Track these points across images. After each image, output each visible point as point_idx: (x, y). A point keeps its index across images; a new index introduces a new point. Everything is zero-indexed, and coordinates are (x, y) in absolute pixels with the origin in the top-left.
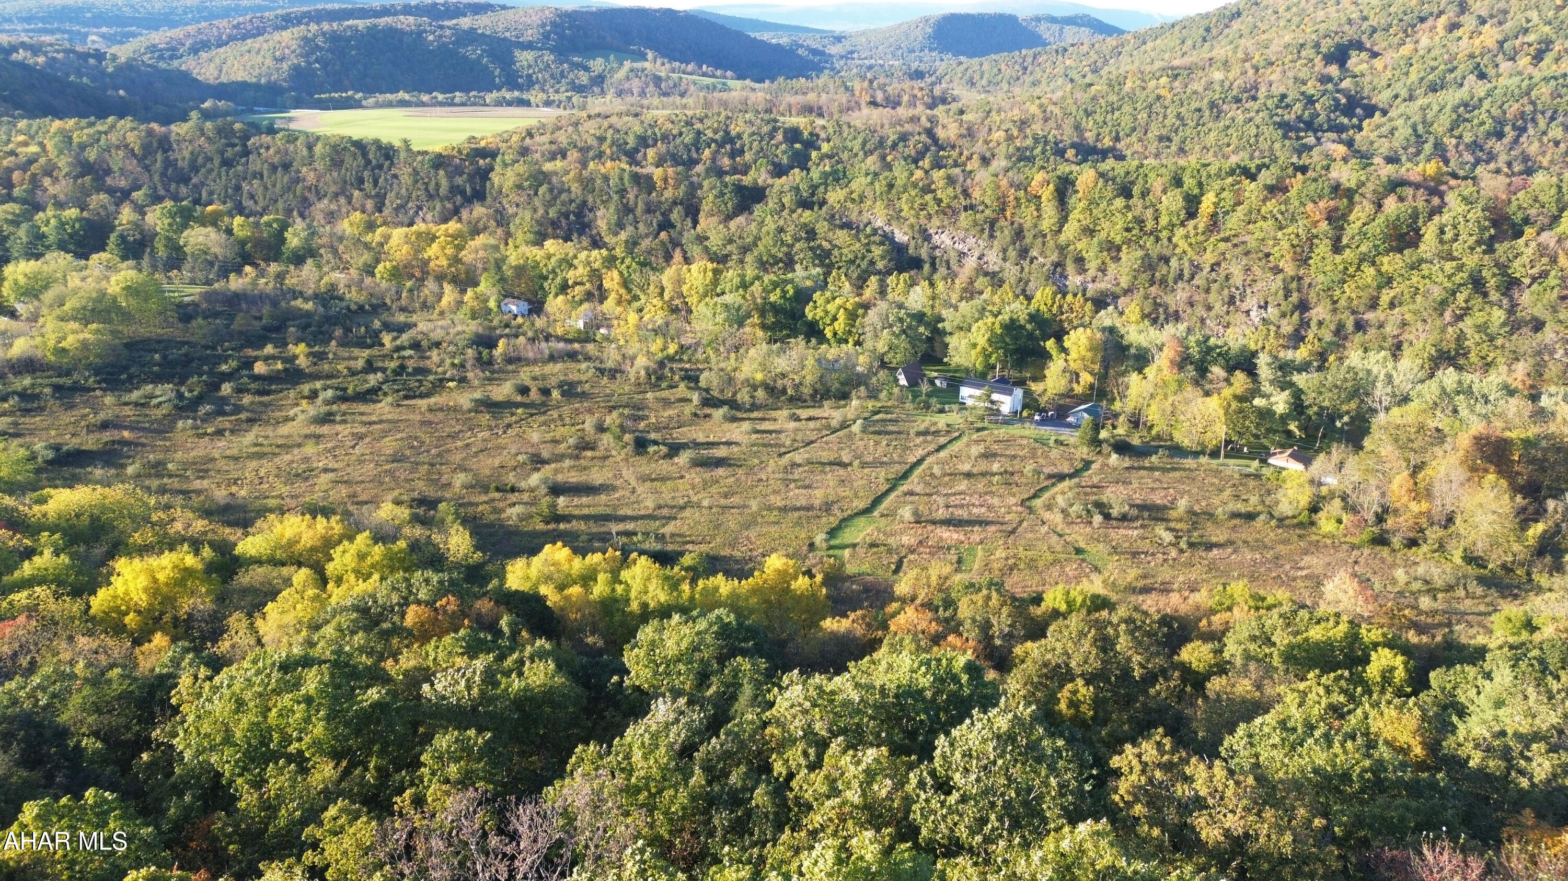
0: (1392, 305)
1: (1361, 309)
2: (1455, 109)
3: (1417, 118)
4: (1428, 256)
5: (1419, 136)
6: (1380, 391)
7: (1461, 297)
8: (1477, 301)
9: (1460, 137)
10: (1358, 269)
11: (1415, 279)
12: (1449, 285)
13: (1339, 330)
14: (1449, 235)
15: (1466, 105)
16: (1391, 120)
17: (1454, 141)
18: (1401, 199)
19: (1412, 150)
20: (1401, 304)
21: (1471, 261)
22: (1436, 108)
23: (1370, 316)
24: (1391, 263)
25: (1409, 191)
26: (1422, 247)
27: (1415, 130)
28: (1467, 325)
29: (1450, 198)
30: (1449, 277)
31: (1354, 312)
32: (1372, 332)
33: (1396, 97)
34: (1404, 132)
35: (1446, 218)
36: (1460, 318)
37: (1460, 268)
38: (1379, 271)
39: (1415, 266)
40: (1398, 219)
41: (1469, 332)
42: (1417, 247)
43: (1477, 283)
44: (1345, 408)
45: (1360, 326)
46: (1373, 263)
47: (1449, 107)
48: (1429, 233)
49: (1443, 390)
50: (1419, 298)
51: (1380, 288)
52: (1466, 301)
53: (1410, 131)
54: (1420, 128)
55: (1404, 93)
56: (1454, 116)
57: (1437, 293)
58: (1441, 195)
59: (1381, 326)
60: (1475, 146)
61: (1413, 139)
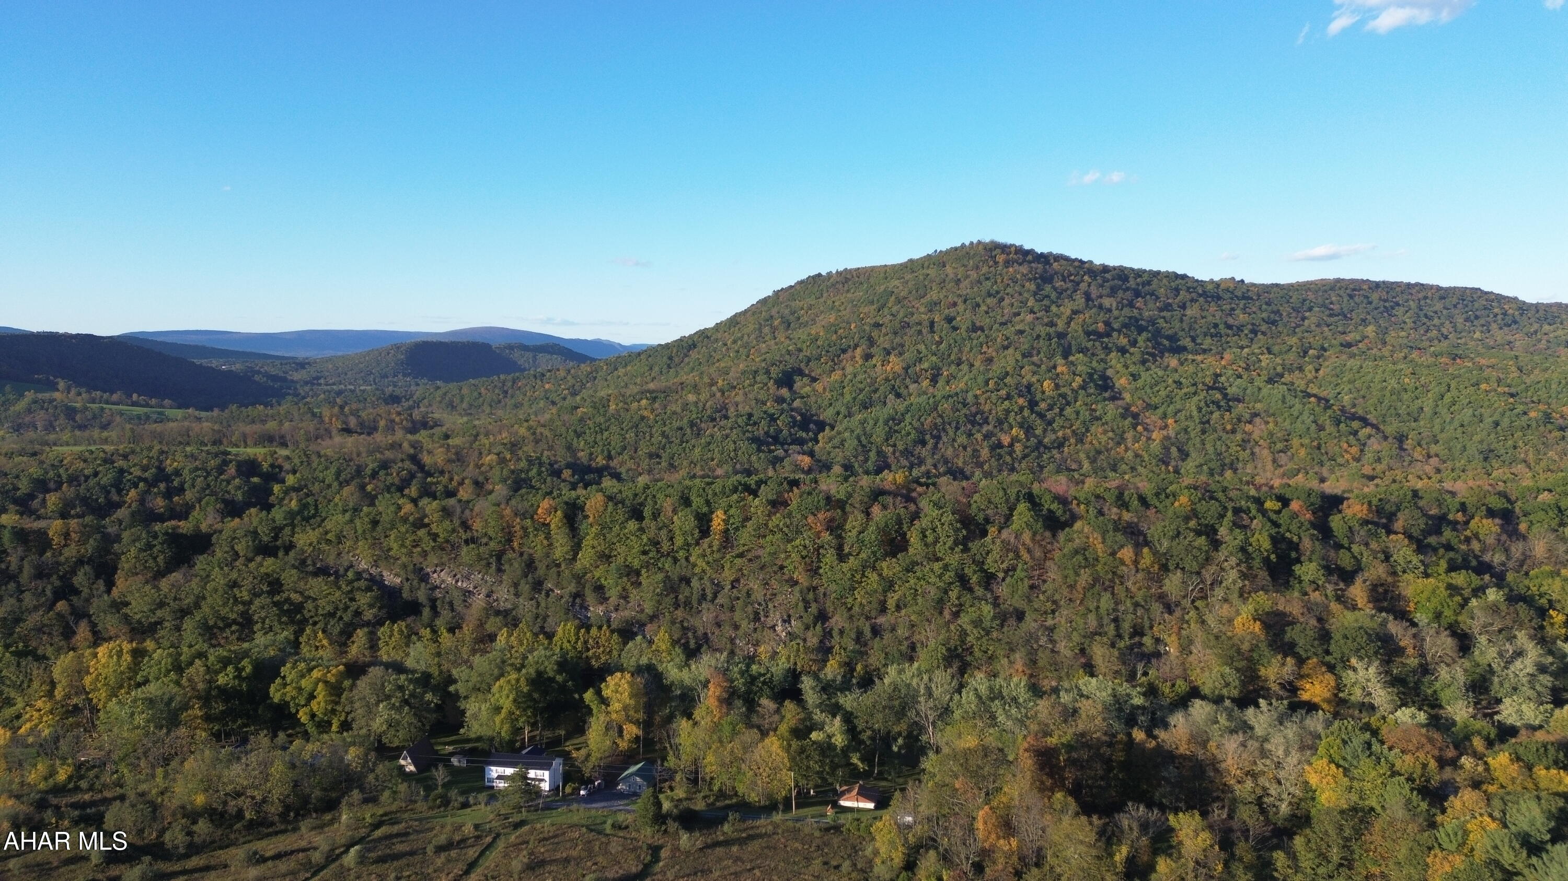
0: (898, 608)
1: (873, 614)
2: (886, 423)
3: (858, 431)
4: (918, 558)
5: (864, 446)
6: (924, 705)
7: (953, 594)
8: (967, 598)
9: (894, 446)
10: (863, 575)
11: (912, 582)
12: (941, 584)
13: (859, 636)
14: (930, 539)
15: (893, 419)
16: (839, 433)
17: (891, 449)
18: (885, 507)
19: (861, 458)
20: (905, 606)
21: (954, 559)
22: (871, 422)
23: (881, 620)
24: (890, 567)
25: (889, 500)
26: (911, 550)
27: (860, 441)
28: (964, 620)
29: (924, 503)
30: (940, 577)
31: (868, 618)
32: (887, 636)
33: (838, 413)
34: (851, 443)
35: (924, 522)
36: (956, 615)
37: (946, 567)
38: (880, 575)
39: (909, 569)
40: (887, 526)
41: (968, 628)
42: (906, 550)
43: (963, 580)
44: (896, 729)
45: (876, 631)
46: (874, 568)
47: (881, 421)
48: (914, 538)
49: (979, 697)
50: (920, 600)
51: (885, 592)
52: (958, 598)
53: (856, 442)
54: (863, 438)
55: (843, 410)
56: (887, 429)
57: (933, 592)
58: (914, 501)
59: (893, 629)
60: (907, 453)
61: (860, 449)
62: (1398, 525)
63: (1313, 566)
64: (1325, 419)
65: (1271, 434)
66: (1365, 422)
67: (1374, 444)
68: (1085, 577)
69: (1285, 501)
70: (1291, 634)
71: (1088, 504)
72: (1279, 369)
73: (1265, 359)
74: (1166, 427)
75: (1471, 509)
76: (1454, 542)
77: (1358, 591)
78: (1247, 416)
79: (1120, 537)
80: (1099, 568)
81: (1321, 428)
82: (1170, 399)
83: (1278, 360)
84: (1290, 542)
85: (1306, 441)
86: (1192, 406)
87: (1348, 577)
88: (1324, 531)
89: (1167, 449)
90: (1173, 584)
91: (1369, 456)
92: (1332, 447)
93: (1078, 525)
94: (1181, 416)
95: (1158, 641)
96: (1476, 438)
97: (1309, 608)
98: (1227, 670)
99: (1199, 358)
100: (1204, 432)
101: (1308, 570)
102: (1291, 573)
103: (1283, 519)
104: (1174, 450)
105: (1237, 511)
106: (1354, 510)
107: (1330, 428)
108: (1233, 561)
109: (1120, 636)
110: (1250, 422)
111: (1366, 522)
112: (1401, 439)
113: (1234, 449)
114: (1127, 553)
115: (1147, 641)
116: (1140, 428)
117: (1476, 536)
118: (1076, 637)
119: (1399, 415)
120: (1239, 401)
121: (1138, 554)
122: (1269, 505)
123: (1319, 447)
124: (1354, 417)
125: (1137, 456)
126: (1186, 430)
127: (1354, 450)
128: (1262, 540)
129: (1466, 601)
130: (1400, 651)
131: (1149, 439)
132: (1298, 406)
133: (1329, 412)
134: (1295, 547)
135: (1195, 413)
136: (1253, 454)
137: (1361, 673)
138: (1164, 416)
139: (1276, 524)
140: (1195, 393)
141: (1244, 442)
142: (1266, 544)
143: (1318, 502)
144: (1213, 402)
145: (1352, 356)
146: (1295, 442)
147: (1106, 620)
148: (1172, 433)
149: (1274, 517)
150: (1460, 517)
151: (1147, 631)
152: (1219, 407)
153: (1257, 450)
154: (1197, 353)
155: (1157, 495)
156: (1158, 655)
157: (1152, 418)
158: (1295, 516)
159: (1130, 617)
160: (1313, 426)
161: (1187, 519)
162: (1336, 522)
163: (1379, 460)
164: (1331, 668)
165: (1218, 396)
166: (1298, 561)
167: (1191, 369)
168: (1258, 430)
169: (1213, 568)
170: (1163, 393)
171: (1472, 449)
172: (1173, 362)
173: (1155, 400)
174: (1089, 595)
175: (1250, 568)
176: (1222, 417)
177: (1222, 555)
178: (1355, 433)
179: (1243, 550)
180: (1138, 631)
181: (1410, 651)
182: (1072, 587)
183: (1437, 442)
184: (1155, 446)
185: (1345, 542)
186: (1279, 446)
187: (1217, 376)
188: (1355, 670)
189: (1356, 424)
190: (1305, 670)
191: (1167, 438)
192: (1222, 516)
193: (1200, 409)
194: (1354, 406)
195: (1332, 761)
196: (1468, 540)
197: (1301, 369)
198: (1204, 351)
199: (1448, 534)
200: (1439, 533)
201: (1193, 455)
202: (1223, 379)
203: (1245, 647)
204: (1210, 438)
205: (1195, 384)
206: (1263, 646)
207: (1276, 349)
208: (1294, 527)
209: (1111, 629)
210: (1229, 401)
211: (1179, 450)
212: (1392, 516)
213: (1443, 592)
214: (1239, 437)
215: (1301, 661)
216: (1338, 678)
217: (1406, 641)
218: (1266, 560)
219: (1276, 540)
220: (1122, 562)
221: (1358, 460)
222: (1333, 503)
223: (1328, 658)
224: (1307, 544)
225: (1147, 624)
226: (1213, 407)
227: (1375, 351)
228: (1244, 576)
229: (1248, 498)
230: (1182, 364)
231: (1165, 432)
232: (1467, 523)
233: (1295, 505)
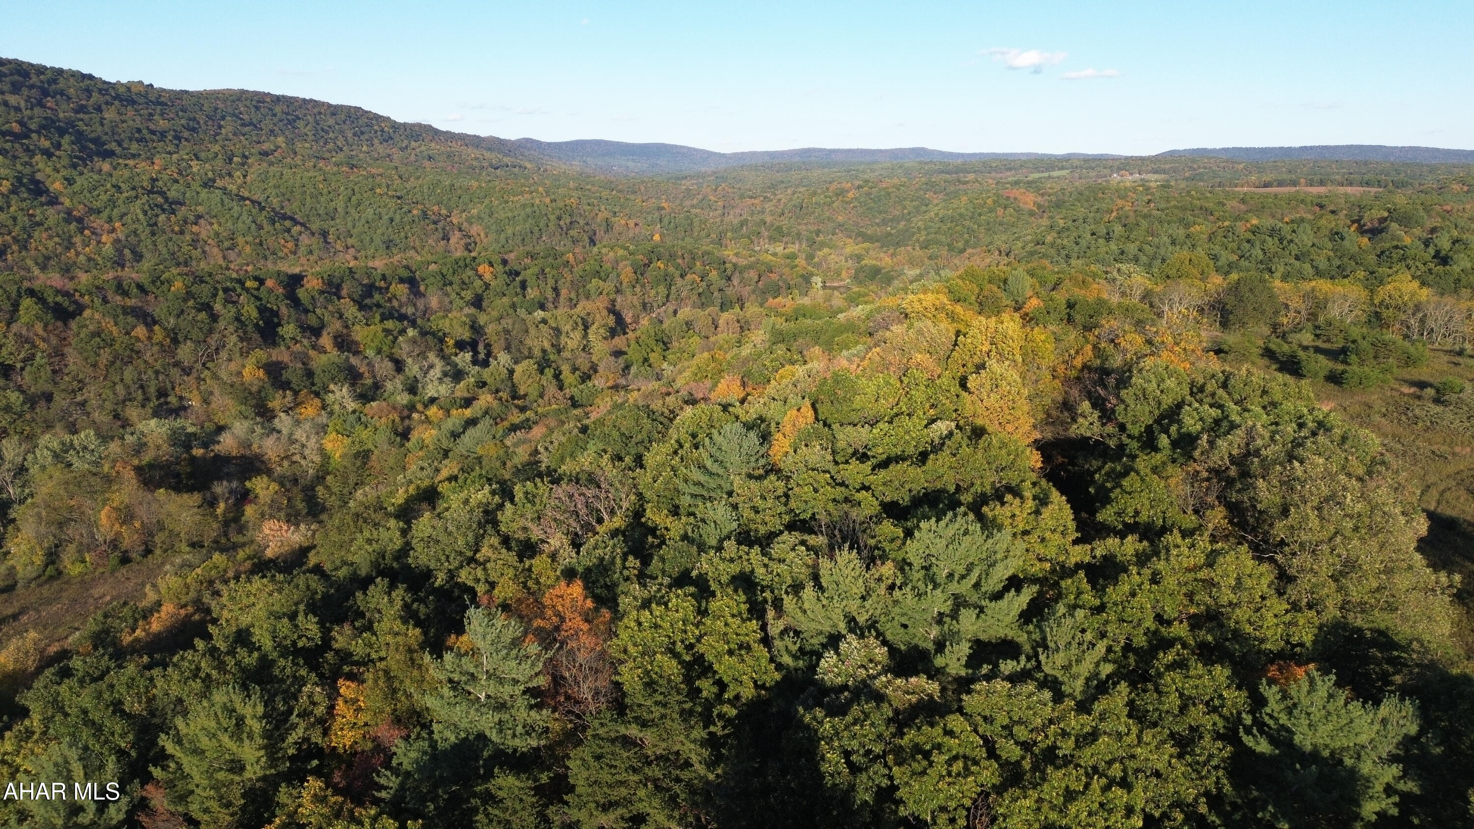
49: (52, 452)
62: (344, 293)
63: (291, 327)
64: (262, 219)
65: (217, 234)
66: (296, 222)
67: (305, 239)
68: (105, 356)
69: (262, 282)
70: (286, 375)
71: (90, 294)
72: (210, 175)
73: (195, 166)
74: (113, 230)
75: (389, 279)
76: (382, 302)
77: (326, 341)
78: (192, 218)
79: (130, 319)
80: (117, 346)
81: (260, 227)
82: (112, 203)
83: (208, 166)
84: (271, 310)
85: (250, 239)
86: (136, 208)
87: (316, 332)
88: (295, 302)
89: (120, 252)
90: (185, 352)
91: (303, 250)
92: (271, 242)
93: (87, 313)
94: (128, 219)
95: (181, 398)
96: (379, 231)
97: (295, 356)
98: (243, 407)
99: (131, 162)
100: (153, 234)
101: (288, 330)
102: (276, 334)
103: (263, 293)
104: (127, 252)
105: (226, 290)
106: (312, 284)
107: (267, 227)
108: (231, 328)
109: (147, 399)
110: (196, 224)
111: (322, 292)
112: (324, 234)
113: (186, 248)
114: (140, 331)
115: (172, 399)
116: (87, 232)
117: (395, 296)
118: (109, 405)
119: (319, 215)
120: (182, 204)
121: (151, 331)
122: (248, 284)
123: (261, 244)
124: (284, 217)
125: (90, 259)
126: (135, 232)
127: (290, 245)
128: (250, 311)
129: (396, 338)
130: (360, 376)
131: (99, 242)
132: (236, 209)
133: (264, 213)
134: (276, 314)
135: (141, 216)
136: (204, 252)
137: (338, 394)
138: (110, 220)
139: (258, 298)
140: (137, 197)
141: (194, 243)
142: (255, 314)
143: (286, 279)
144: (156, 205)
145: (271, 164)
146: (240, 240)
147: (133, 388)
148: (122, 237)
149: (256, 293)
150: (382, 284)
151: (170, 392)
152: (164, 210)
153: (207, 248)
154: (126, 157)
155: (153, 282)
156: (185, 408)
157: (97, 222)
158: (271, 291)
159: (153, 383)
160: (253, 226)
161: (185, 300)
162: (301, 293)
163: (311, 252)
164: (317, 394)
165: (160, 200)
166: (279, 324)
167: (127, 173)
168: (204, 230)
169: (216, 336)
170: (104, 197)
171: (378, 241)
172: (106, 167)
173: (97, 204)
174: (111, 370)
175: (245, 333)
176: (169, 219)
177: (222, 324)
178: (289, 231)
179: (237, 319)
180: (162, 393)
181: (366, 375)
182: (94, 365)
183: (351, 236)
184: (108, 249)
185: (311, 308)
186: (227, 244)
187: (154, 180)
188: (333, 392)
189: (288, 223)
190: (299, 400)
191: (117, 241)
192: (215, 295)
193: (145, 213)
194: (282, 208)
195: (338, 432)
196: (390, 300)
197: (230, 175)
198: (134, 156)
199: (377, 296)
200: (371, 296)
201: (147, 255)
202: (160, 183)
203: (254, 389)
204: (161, 240)
205: (134, 188)
206: (267, 386)
207: (202, 155)
208: (272, 299)
209: (139, 395)
210: (171, 206)
211: (133, 252)
212: (339, 287)
213: (381, 335)
214: (188, 237)
215: (296, 393)
216: (323, 400)
217: (363, 369)
218: (257, 325)
219: (262, 310)
220: (138, 339)
221: (295, 253)
222: (296, 280)
223: (314, 388)
224: (284, 310)
225: (169, 386)
226: (157, 211)
227: (289, 160)
228: (241, 339)
229: (232, 280)
230: (115, 169)
231: (114, 235)
232: (387, 288)
233: (269, 283)
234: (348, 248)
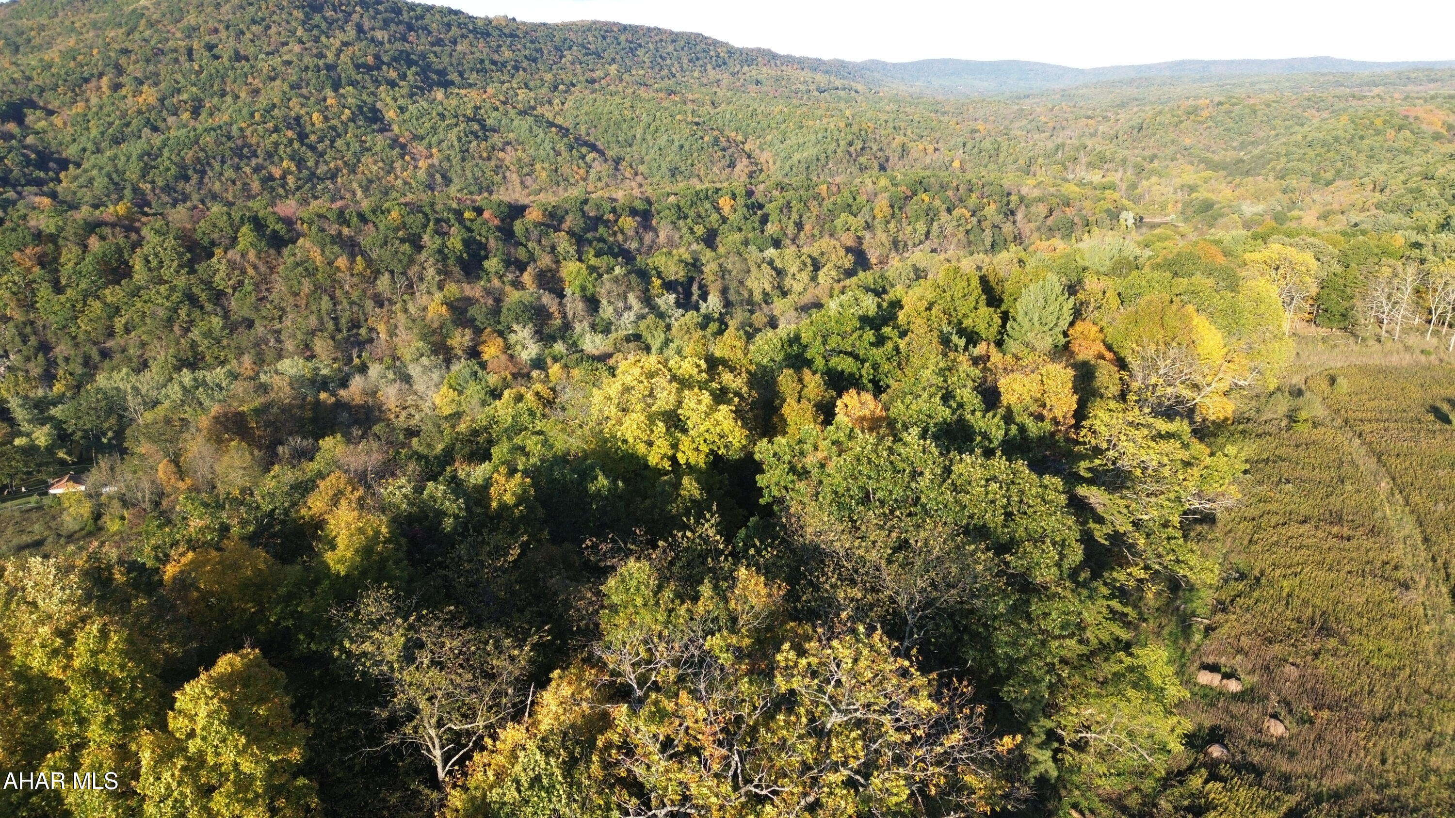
0: (127, 331)
1: (101, 339)
2: (140, 158)
3: (109, 168)
4: (142, 283)
5: (116, 184)
6: (132, 402)
7: (183, 313)
8: (196, 314)
9: (153, 182)
10: (85, 304)
11: (139, 305)
12: (168, 304)
13: (87, 361)
14: (154, 264)
15: (149, 155)
16: (86, 171)
17: (149, 186)
18: (103, 238)
19: (114, 197)
20: (134, 328)
21: (181, 281)
22: (123, 159)
23: (110, 344)
24: (113, 294)
25: (107, 231)
26: (136, 276)
27: (111, 179)
28: (195, 334)
29: (145, 232)
30: (167, 298)
31: (95, 343)
32: (118, 357)
33: (84, 150)
34: (100, 182)
35: (147, 249)
36: (188, 330)
37: (173, 289)
38: (105, 303)
39: (136, 292)
40: (105, 255)
41: (198, 339)
42: (131, 278)
43: (192, 300)
44: (106, 425)
45: (105, 354)
46: (98, 297)
47: (134, 157)
48: (138, 264)
49: (184, 388)
50: (148, 320)
51: (110, 318)
52: (188, 315)
53: (106, 179)
54: (114, 176)
55: (90, 146)
56: (142, 164)
57: (161, 313)
58: (137, 231)
59: (124, 351)
60: (168, 189)
61: (112, 187)
62: (565, 226)
63: (495, 260)
64: (561, 147)
65: (519, 160)
66: (593, 147)
67: (597, 166)
68: (307, 286)
69: (479, 211)
70: (472, 311)
72: (532, 103)
73: (522, 94)
74: (431, 156)
75: (619, 211)
76: (605, 235)
77: (527, 278)
78: (500, 145)
79: (336, 248)
80: (319, 276)
81: (558, 154)
82: (434, 129)
83: (532, 95)
84: (480, 243)
85: (547, 165)
86: (453, 136)
87: (521, 267)
88: (507, 233)
89: (432, 176)
90: (383, 283)
91: (593, 175)
92: (565, 170)
93: (301, 241)
94: (444, 145)
95: (371, 330)
96: (668, 159)
97: (488, 292)
98: (421, 344)
99: (463, 92)
100: (463, 159)
101: (492, 264)
102: (481, 267)
103: (475, 226)
104: (438, 176)
105: (438, 221)
106: (534, 215)
107: (565, 154)
108: (431, 261)
109: (339, 330)
110: (503, 150)
111: (541, 224)
112: (618, 161)
113: (489, 173)
114: (342, 262)
115: (363, 331)
116: (407, 158)
117: (622, 231)
118: (299, 335)
119: (618, 142)
120: (495, 131)
121: (353, 261)
122: (467, 215)
123: (556, 170)
124: (586, 144)
125: (406, 183)
126: (448, 159)
127: (582, 172)
128: (455, 242)
129: (600, 276)
130: (549, 316)
131: (416, 167)
132: (542, 135)
133: (565, 140)
134: (484, 246)
135: (456, 143)
136: (505, 177)
137: (520, 334)
138: (430, 146)
139: (469, 230)
140: (456, 125)
141: (497, 170)
142: (459, 246)
143: (506, 210)
144: (472, 133)
145: (594, 91)
146: (538, 166)
147: (326, 319)
148: (436, 161)
149: (468, 223)
150: (611, 217)
151: (363, 323)
152: (477, 137)
153: (508, 174)
154: (464, 87)
155: (374, 211)
156: (371, 341)
157: (419, 148)
158: (486, 222)
159: (347, 313)
160: (552, 153)
161: (398, 229)
162: (518, 226)
164: (501, 334)
165: (476, 127)
166: (486, 257)
167: (454, 102)
168: (509, 157)
169: (415, 269)
170: (427, 125)
171: (664, 169)
172: (439, 94)
173: (421, 132)
174: (311, 300)
175: (445, 265)
176: (478, 145)
177: (424, 255)
178: (583, 157)
179: (440, 251)
180: (355, 324)
181: (556, 314)
182: (296, 294)
183: (643, 163)
184: (421, 174)
185: (523, 240)
186: (526, 170)
187: (477, 108)
188: (515, 332)
189: (584, 150)
190: (484, 338)
191: (432, 166)
192: (425, 226)
193: (459, 139)
194: (588, 134)
195: (451, 386)
196: (615, 234)
197: (550, 103)
198: (470, 86)
199: (601, 230)
200: (596, 230)
201: (455, 180)
202: (482, 111)
203: (435, 325)
204: (468, 165)
205: (456, 117)
206: (448, 323)
207: (532, 84)
208: (483, 232)
209: (330, 326)
210: (487, 130)
211: (444, 176)
212: (561, 220)
213: (584, 271)
214: (493, 163)
215: (478, 331)
216: (505, 339)
217: (554, 308)
218: (460, 260)
219: (466, 243)
220: (338, 269)
221: (585, 180)
222: (517, 211)
223: (499, 327)
224: (492, 243)
225: (362, 318)
226: (471, 137)
227: (612, 87)
228: (439, 272)
229: (450, 210)
230: (447, 97)
231: (430, 161)
232: (616, 221)
233: (486, 215)
234: (636, 174)
